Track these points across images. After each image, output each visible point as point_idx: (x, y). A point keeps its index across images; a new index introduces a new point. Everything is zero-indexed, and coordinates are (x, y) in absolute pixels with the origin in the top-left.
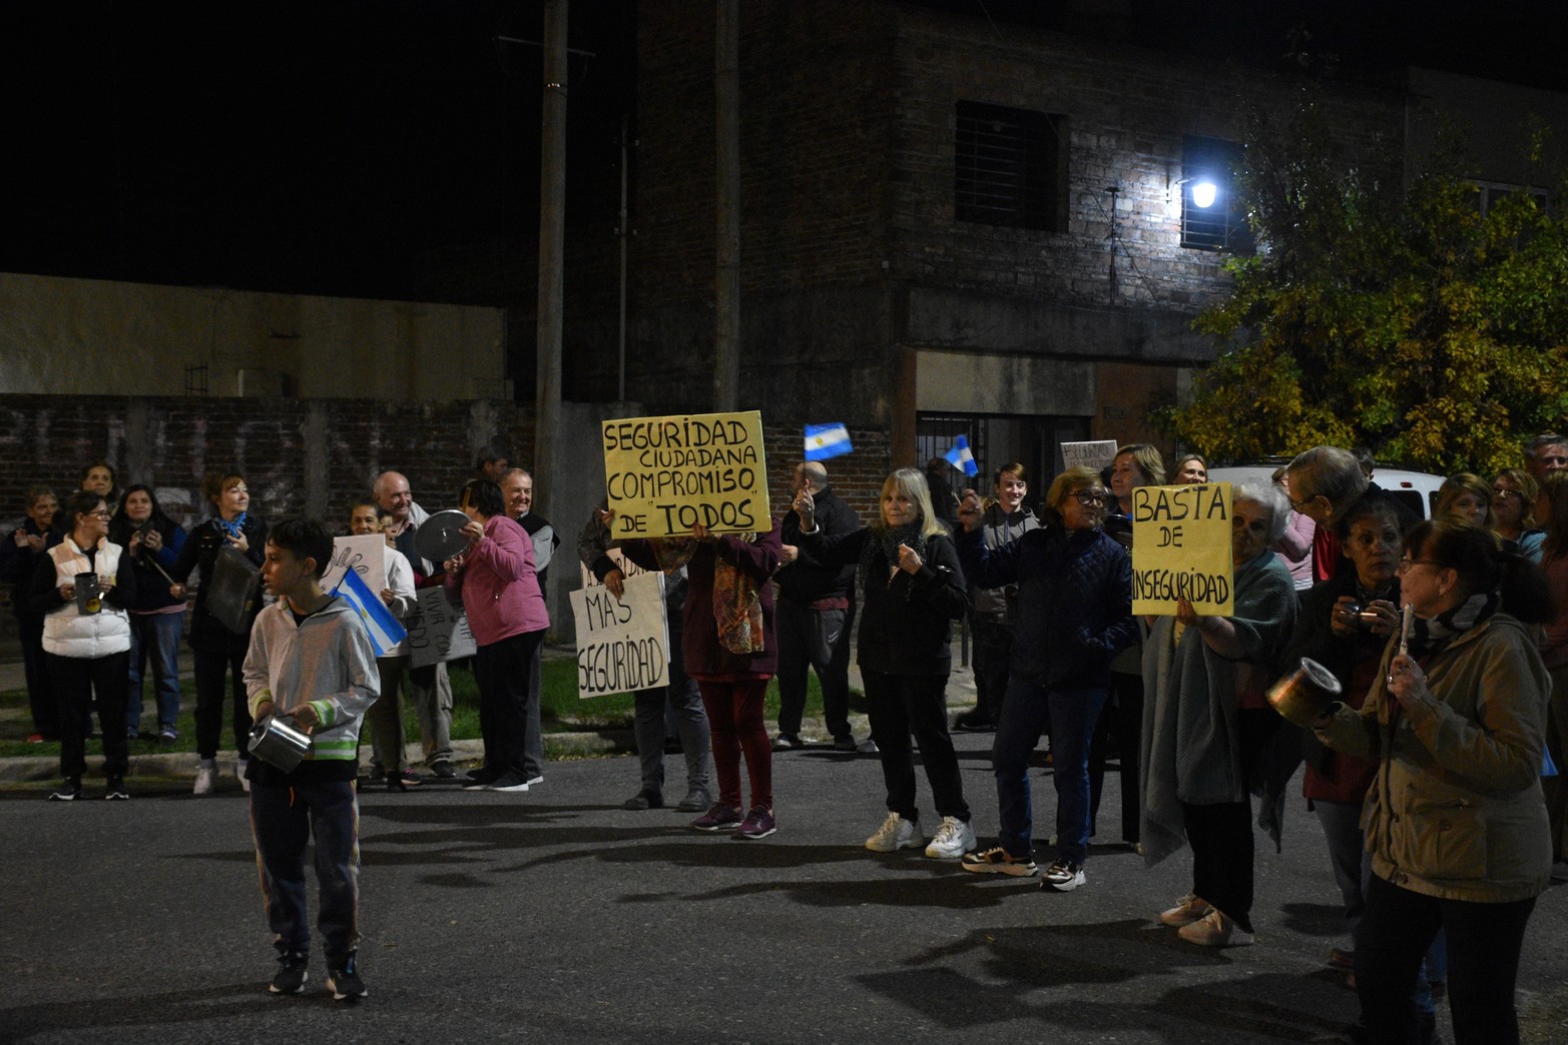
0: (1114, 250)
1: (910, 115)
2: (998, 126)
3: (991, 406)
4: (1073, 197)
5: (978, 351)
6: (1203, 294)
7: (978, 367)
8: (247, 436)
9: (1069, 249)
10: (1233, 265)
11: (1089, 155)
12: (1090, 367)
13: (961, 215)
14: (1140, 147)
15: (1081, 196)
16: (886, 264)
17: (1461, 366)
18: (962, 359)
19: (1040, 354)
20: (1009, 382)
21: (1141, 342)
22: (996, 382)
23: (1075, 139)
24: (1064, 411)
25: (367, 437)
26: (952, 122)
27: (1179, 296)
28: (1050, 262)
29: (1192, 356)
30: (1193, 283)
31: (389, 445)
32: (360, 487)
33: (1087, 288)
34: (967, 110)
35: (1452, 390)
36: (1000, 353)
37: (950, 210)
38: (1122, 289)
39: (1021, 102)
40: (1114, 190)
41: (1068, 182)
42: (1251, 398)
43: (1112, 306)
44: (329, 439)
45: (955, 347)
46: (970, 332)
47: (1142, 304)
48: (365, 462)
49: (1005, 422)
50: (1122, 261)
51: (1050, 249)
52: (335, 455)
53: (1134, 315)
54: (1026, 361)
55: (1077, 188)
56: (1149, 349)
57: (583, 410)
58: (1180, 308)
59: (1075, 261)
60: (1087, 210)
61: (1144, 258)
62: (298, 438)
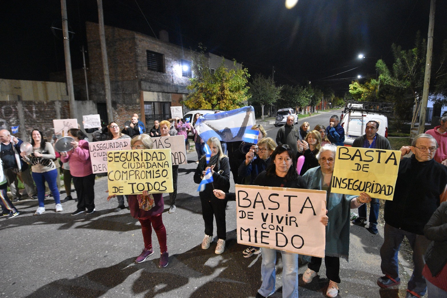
0: (173, 76)
1: (138, 51)
2: (153, 55)
3: (156, 101)
4: (166, 68)
5: (153, 91)
6: (185, 84)
7: (153, 94)
8: (4, 109)
9: (166, 76)
10: (190, 79)
11: (168, 61)
12: (170, 94)
13: (149, 69)
14: (175, 60)
15: (167, 67)
16: (136, 77)
17: (227, 95)
18: (151, 93)
19: (163, 92)
20: (158, 96)
21: (177, 90)
22: (156, 96)
23: (166, 58)
24: (167, 101)
25: (32, 108)
26: (146, 53)
27: (182, 84)
28: (163, 78)
29: (184, 93)
30: (184, 82)
31: (37, 110)
32: (32, 118)
33: (169, 82)
34: (148, 51)
35: (225, 98)
36: (157, 92)
37: (147, 68)
38: (174, 82)
39: (156, 51)
40: (172, 67)
41: (165, 65)
42: (197, 99)
43: (173, 85)
44: (23, 109)
45: (149, 91)
46: (152, 88)
47: (177, 85)
48: (32, 113)
49: (157, 103)
50: (174, 78)
51: (163, 76)
52: (25, 112)
53: (176, 86)
54: (161, 93)
55: (166, 66)
56: (179, 92)
57: (80, 102)
58: (182, 85)
59: (167, 78)
60: (168, 70)
61: (177, 78)
62: (16, 109)
